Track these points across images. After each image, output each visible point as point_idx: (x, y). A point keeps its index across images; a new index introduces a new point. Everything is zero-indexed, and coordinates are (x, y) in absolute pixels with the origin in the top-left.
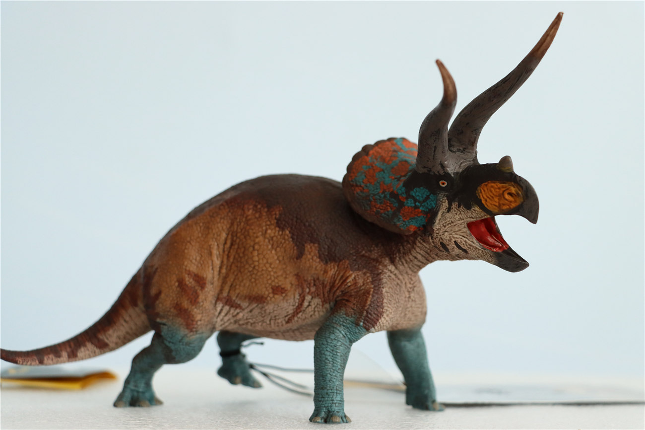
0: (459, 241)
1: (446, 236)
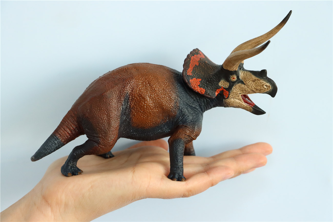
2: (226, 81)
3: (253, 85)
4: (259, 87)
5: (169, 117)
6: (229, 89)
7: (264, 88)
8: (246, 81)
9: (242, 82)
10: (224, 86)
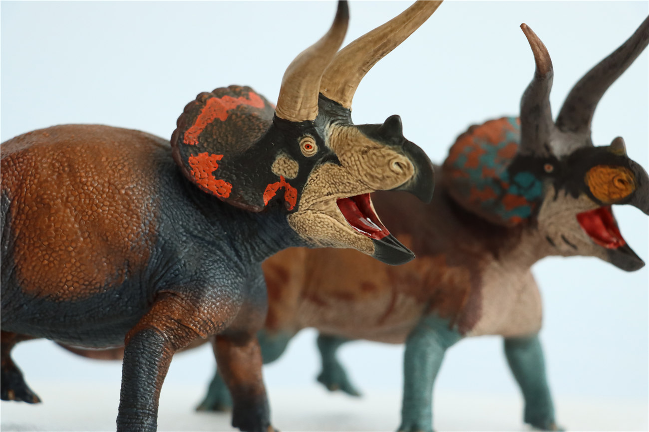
0: (566, 235)
1: (551, 230)
2: (290, 158)
3: (362, 164)
4: (379, 170)
5: (129, 266)
6: (299, 182)
7: (393, 171)
8: (342, 155)
9: (334, 159)
10: (287, 173)
